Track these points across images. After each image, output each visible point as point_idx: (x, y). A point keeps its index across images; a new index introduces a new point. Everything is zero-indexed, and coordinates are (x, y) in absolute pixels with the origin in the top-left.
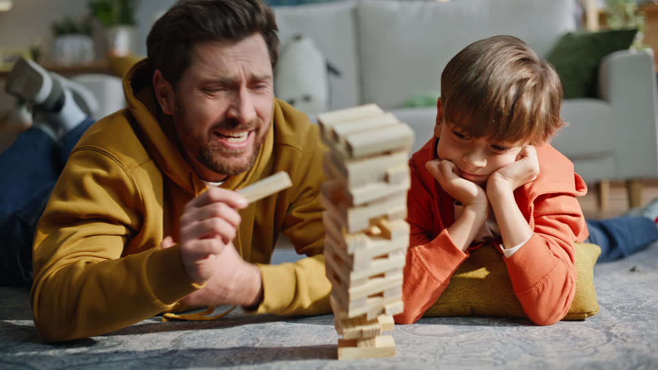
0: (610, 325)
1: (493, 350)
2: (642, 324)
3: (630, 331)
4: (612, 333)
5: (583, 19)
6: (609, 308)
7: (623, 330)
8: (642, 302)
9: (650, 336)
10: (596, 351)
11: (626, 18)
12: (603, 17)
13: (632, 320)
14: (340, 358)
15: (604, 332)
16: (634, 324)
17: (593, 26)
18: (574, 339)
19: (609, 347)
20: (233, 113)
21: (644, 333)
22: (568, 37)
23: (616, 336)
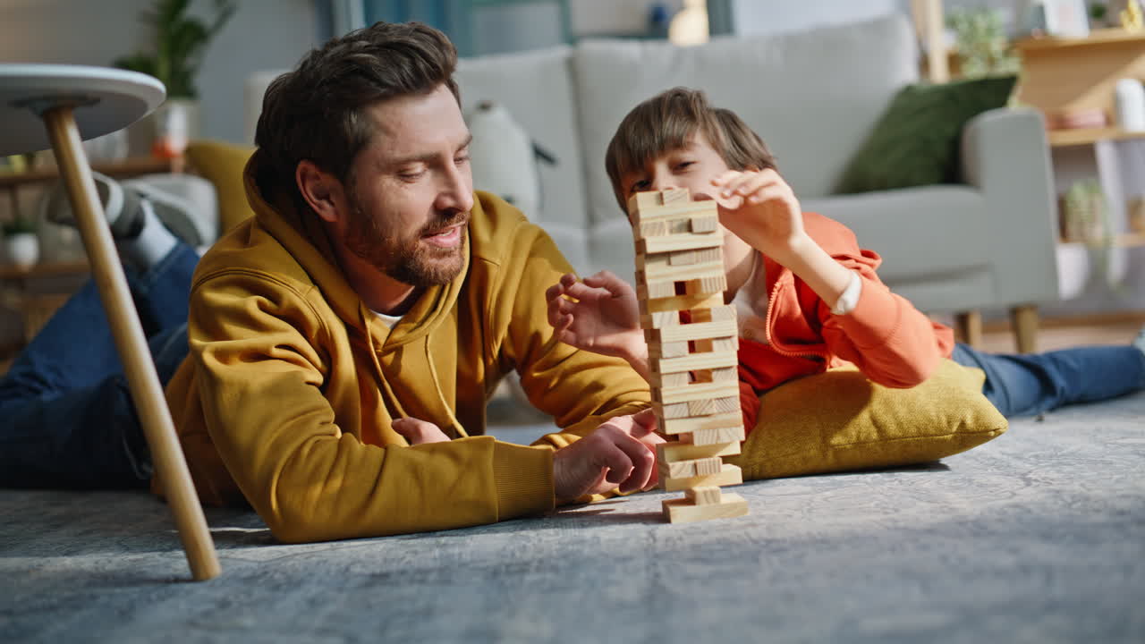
0: (1026, 471)
1: (877, 502)
2: (1067, 469)
3: (1055, 475)
4: (1030, 478)
5: (924, 64)
6: (1018, 457)
7: (1043, 475)
8: (1062, 449)
9: (1081, 477)
10: (1014, 494)
11: (991, 61)
12: (954, 61)
13: (1053, 466)
14: (673, 520)
15: (1020, 478)
16: (1058, 468)
17: (940, 74)
18: (981, 485)
19: (1029, 490)
20: (449, 202)
21: (1073, 475)
22: (908, 91)
23: (1036, 480)
